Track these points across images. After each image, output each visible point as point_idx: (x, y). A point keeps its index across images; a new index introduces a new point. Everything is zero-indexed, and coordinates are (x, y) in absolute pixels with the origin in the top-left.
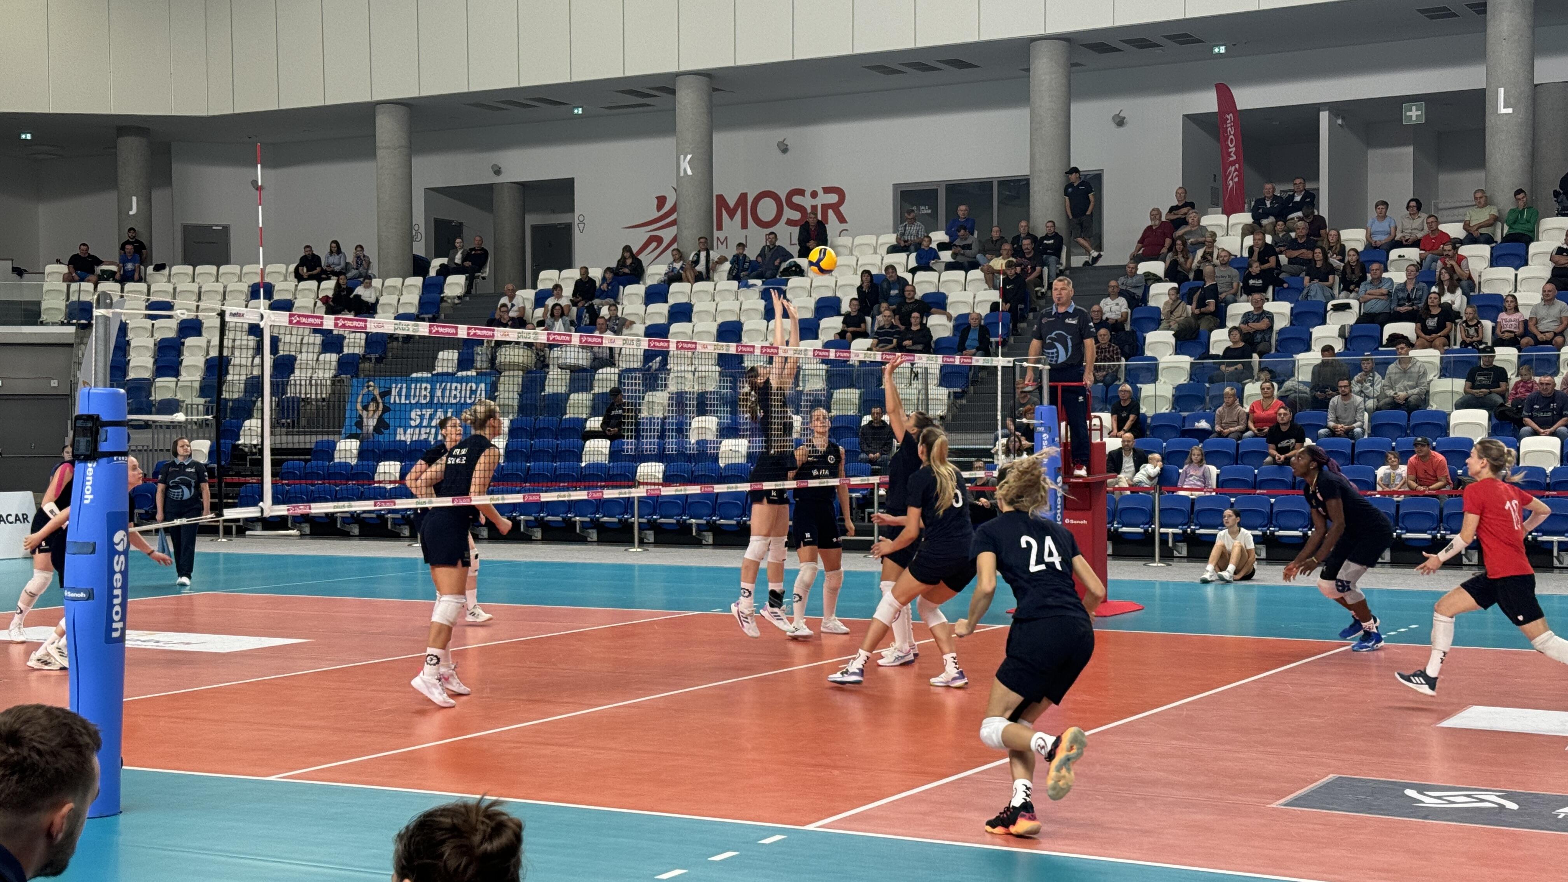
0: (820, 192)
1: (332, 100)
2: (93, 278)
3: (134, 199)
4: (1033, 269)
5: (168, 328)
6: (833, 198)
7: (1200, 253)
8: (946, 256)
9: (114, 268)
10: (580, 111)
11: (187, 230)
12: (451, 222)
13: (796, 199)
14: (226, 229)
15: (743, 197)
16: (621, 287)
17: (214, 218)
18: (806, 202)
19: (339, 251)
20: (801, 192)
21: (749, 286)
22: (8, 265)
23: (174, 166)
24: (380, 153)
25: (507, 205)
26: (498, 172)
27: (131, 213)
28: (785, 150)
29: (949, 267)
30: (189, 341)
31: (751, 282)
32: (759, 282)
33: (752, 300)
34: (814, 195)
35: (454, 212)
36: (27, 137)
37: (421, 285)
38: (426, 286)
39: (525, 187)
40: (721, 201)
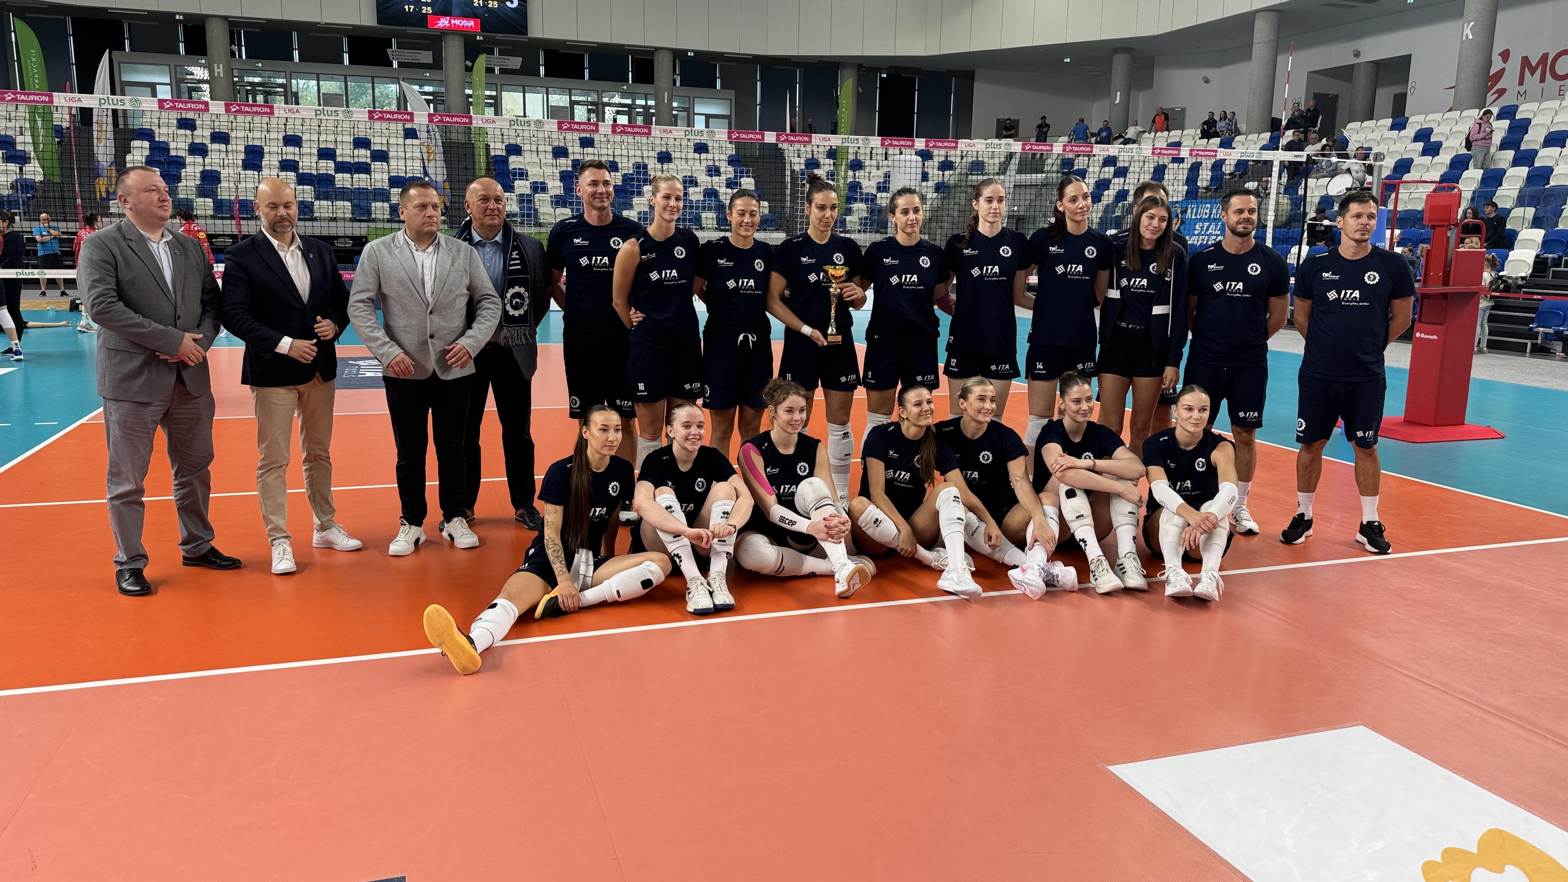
3: (1119, 94)
10: (1412, 1)
12: (1327, 95)
14: (1183, 110)
15: (1546, 56)
17: (1176, 104)
23: (1156, 72)
24: (1254, 47)
25: (1362, 80)
26: (1357, 54)
27: (1116, 103)
35: (1329, 87)
36: (1068, 60)
37: (1268, 138)
38: (1271, 138)
39: (1378, 65)
40: (1525, 61)
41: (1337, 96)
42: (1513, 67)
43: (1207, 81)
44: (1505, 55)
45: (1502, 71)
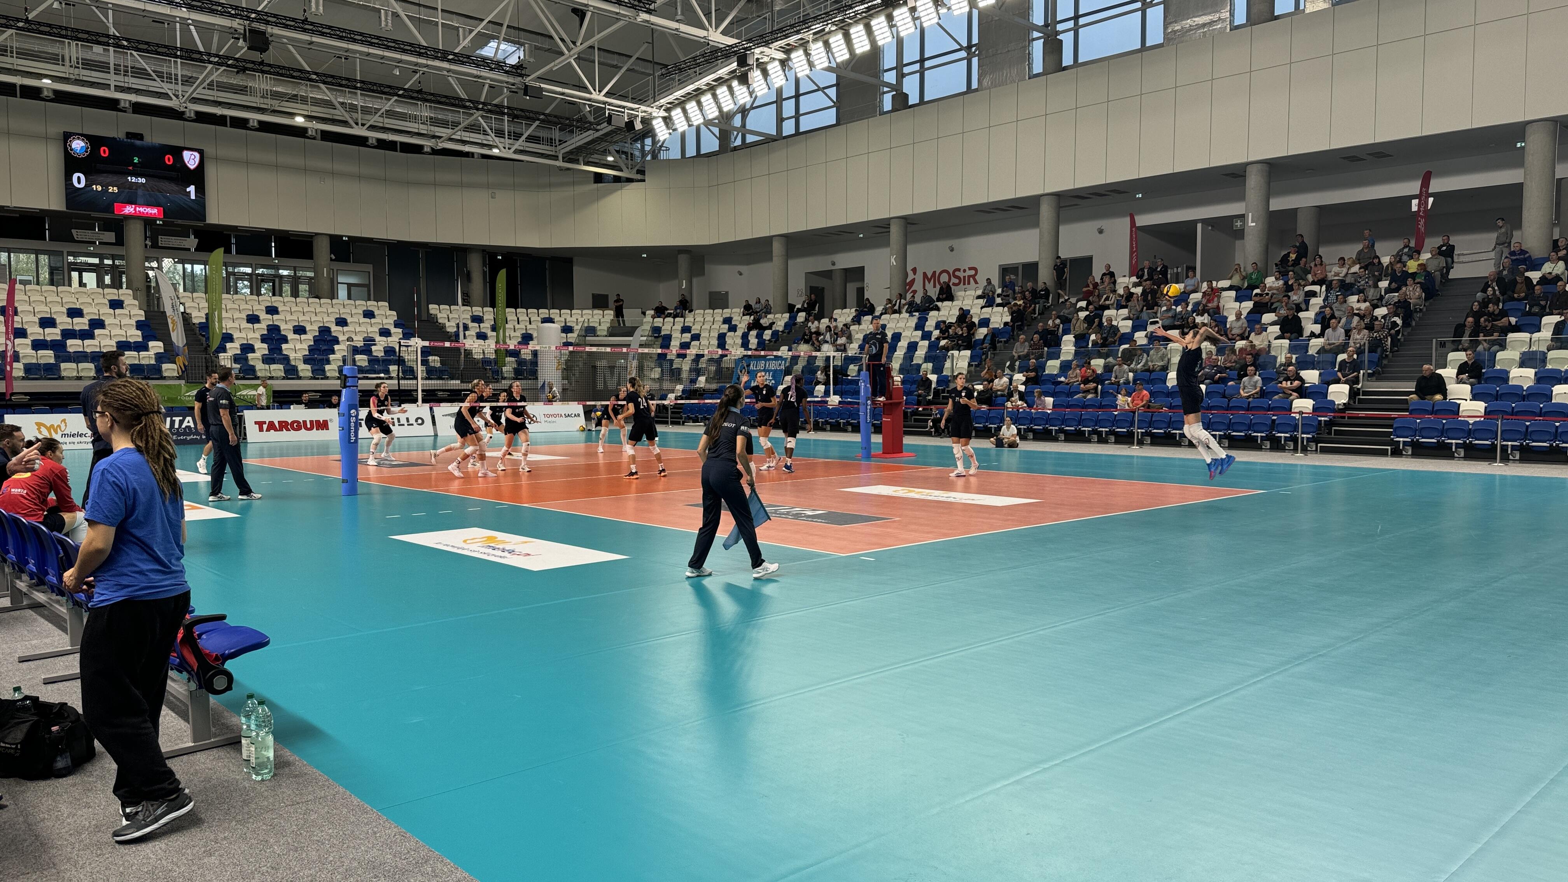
0: (967, 269)
1: (756, 235)
2: (663, 316)
3: (684, 281)
4: (1030, 306)
5: (687, 337)
6: (972, 272)
7: (1105, 296)
8: (999, 300)
9: (672, 311)
10: (862, 236)
11: (711, 293)
12: (818, 287)
13: (957, 273)
14: (727, 293)
15: (934, 272)
16: (862, 317)
17: (721, 288)
18: (961, 274)
19: (759, 302)
20: (959, 270)
21: (913, 316)
22: (640, 310)
23: (706, 266)
24: (774, 258)
25: (838, 280)
26: (833, 264)
28: (952, 250)
29: (999, 305)
30: (693, 343)
31: (914, 314)
32: (917, 314)
33: (913, 322)
34: (965, 271)
35: (820, 282)
36: (645, 256)
37: (788, 317)
38: (790, 317)
39: (846, 271)
40: (925, 274)
41: (823, 288)
42: (919, 278)
43: (741, 274)
44: (914, 270)
45: (914, 279)
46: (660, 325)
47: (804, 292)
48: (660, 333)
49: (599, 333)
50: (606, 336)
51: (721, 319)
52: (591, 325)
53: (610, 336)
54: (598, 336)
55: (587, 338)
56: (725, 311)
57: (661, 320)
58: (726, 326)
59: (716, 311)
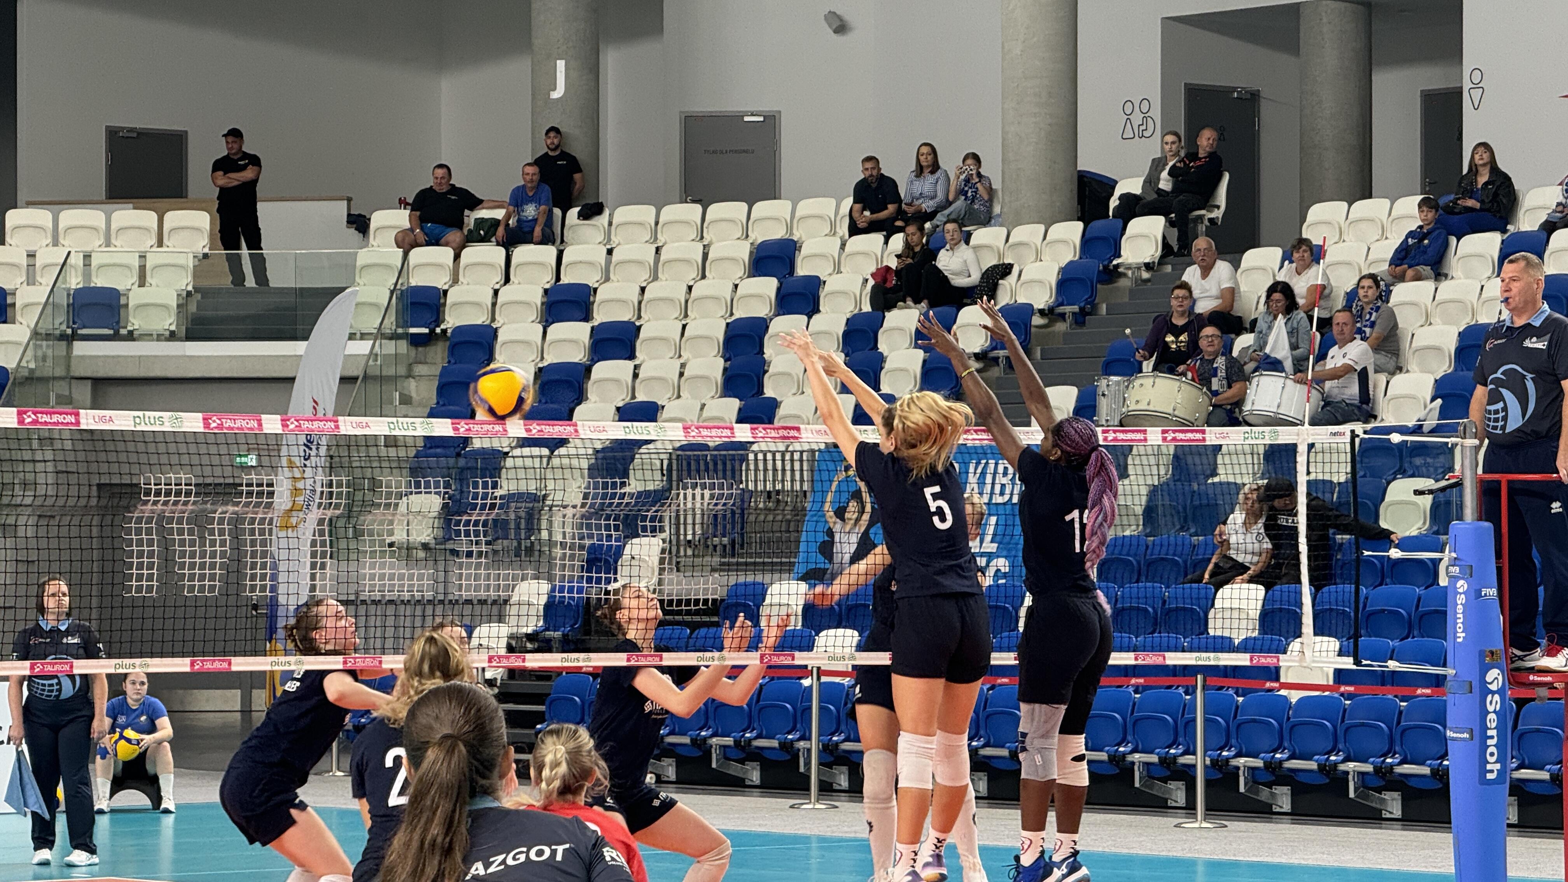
2: (454, 236)
3: (561, 65)
5: (570, 341)
9: (500, 214)
11: (692, 126)
12: (1227, 91)
14: (771, 121)
16: (1453, 240)
19: (935, 167)
22: (341, 209)
27: (556, 95)
30: (601, 370)
37: (1077, 241)
38: (1086, 242)
41: (1257, 96)
43: (841, 27)
46: (440, 281)
47: (1156, 113)
48: (439, 319)
49: (135, 323)
50: (172, 336)
51: (744, 252)
52: (100, 281)
53: (190, 337)
54: (131, 337)
55: (81, 348)
56: (762, 208)
57: (444, 254)
58: (768, 285)
59: (716, 210)
